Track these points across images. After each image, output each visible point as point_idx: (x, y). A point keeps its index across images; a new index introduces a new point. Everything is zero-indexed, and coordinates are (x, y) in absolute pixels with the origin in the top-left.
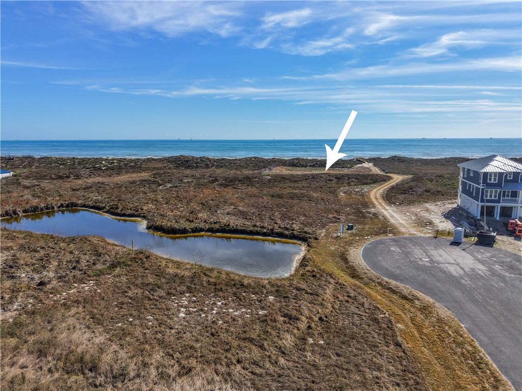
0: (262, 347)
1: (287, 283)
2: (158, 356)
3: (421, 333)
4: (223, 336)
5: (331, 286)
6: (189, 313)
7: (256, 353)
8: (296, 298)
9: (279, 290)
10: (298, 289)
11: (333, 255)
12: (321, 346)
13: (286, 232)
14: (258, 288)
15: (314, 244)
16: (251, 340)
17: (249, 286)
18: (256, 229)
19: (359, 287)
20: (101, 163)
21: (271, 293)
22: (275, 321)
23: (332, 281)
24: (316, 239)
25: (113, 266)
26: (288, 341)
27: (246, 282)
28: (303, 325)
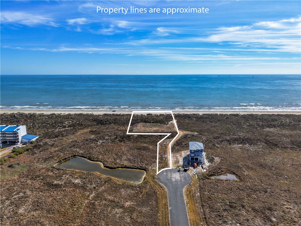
0: (137, 197)
1: (140, 185)
2: (122, 200)
3: (161, 194)
4: (131, 196)
5: (149, 185)
6: (124, 192)
7: (136, 198)
8: (142, 188)
9: (139, 187)
10: (143, 186)
11: (151, 176)
12: (145, 197)
13: (141, 168)
14: (136, 187)
15: (147, 172)
16: (135, 196)
17: (134, 186)
18: (134, 167)
19: (154, 185)
20: (65, 123)
21: (138, 188)
22: (139, 193)
23: (149, 184)
24: (148, 170)
25: (105, 182)
26: (141, 196)
27: (133, 185)
28: (143, 194)
